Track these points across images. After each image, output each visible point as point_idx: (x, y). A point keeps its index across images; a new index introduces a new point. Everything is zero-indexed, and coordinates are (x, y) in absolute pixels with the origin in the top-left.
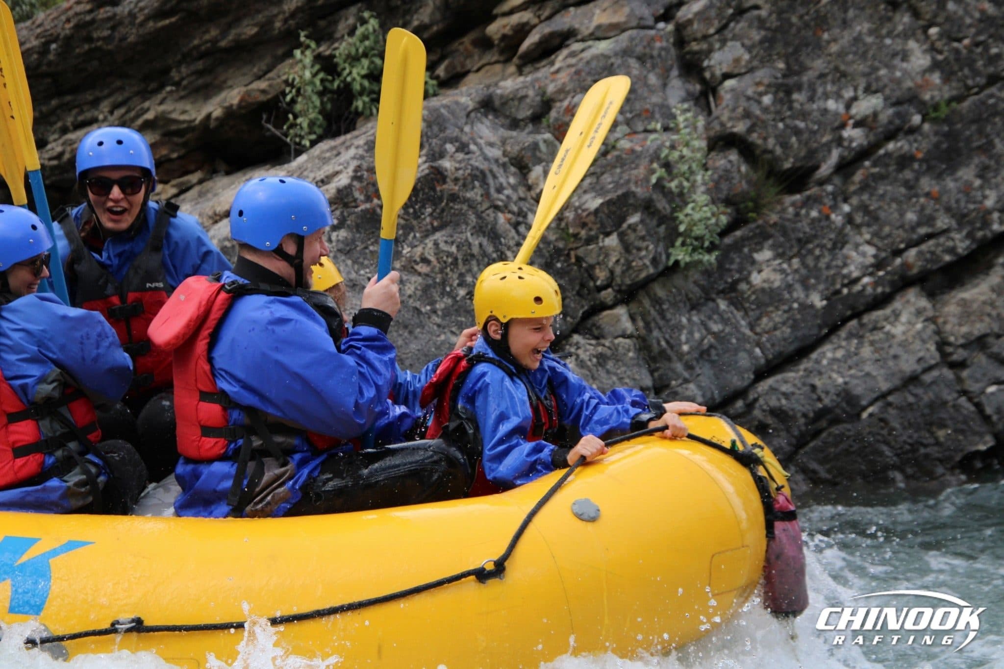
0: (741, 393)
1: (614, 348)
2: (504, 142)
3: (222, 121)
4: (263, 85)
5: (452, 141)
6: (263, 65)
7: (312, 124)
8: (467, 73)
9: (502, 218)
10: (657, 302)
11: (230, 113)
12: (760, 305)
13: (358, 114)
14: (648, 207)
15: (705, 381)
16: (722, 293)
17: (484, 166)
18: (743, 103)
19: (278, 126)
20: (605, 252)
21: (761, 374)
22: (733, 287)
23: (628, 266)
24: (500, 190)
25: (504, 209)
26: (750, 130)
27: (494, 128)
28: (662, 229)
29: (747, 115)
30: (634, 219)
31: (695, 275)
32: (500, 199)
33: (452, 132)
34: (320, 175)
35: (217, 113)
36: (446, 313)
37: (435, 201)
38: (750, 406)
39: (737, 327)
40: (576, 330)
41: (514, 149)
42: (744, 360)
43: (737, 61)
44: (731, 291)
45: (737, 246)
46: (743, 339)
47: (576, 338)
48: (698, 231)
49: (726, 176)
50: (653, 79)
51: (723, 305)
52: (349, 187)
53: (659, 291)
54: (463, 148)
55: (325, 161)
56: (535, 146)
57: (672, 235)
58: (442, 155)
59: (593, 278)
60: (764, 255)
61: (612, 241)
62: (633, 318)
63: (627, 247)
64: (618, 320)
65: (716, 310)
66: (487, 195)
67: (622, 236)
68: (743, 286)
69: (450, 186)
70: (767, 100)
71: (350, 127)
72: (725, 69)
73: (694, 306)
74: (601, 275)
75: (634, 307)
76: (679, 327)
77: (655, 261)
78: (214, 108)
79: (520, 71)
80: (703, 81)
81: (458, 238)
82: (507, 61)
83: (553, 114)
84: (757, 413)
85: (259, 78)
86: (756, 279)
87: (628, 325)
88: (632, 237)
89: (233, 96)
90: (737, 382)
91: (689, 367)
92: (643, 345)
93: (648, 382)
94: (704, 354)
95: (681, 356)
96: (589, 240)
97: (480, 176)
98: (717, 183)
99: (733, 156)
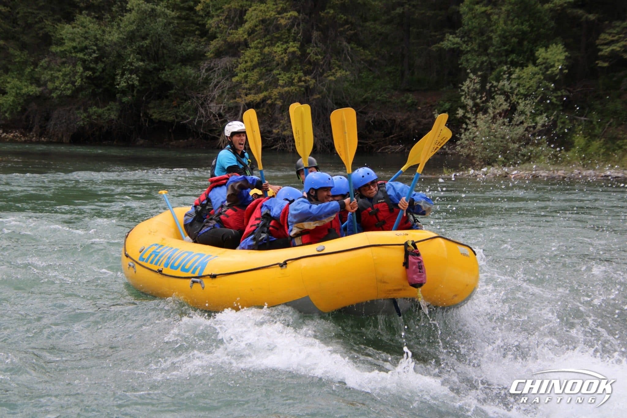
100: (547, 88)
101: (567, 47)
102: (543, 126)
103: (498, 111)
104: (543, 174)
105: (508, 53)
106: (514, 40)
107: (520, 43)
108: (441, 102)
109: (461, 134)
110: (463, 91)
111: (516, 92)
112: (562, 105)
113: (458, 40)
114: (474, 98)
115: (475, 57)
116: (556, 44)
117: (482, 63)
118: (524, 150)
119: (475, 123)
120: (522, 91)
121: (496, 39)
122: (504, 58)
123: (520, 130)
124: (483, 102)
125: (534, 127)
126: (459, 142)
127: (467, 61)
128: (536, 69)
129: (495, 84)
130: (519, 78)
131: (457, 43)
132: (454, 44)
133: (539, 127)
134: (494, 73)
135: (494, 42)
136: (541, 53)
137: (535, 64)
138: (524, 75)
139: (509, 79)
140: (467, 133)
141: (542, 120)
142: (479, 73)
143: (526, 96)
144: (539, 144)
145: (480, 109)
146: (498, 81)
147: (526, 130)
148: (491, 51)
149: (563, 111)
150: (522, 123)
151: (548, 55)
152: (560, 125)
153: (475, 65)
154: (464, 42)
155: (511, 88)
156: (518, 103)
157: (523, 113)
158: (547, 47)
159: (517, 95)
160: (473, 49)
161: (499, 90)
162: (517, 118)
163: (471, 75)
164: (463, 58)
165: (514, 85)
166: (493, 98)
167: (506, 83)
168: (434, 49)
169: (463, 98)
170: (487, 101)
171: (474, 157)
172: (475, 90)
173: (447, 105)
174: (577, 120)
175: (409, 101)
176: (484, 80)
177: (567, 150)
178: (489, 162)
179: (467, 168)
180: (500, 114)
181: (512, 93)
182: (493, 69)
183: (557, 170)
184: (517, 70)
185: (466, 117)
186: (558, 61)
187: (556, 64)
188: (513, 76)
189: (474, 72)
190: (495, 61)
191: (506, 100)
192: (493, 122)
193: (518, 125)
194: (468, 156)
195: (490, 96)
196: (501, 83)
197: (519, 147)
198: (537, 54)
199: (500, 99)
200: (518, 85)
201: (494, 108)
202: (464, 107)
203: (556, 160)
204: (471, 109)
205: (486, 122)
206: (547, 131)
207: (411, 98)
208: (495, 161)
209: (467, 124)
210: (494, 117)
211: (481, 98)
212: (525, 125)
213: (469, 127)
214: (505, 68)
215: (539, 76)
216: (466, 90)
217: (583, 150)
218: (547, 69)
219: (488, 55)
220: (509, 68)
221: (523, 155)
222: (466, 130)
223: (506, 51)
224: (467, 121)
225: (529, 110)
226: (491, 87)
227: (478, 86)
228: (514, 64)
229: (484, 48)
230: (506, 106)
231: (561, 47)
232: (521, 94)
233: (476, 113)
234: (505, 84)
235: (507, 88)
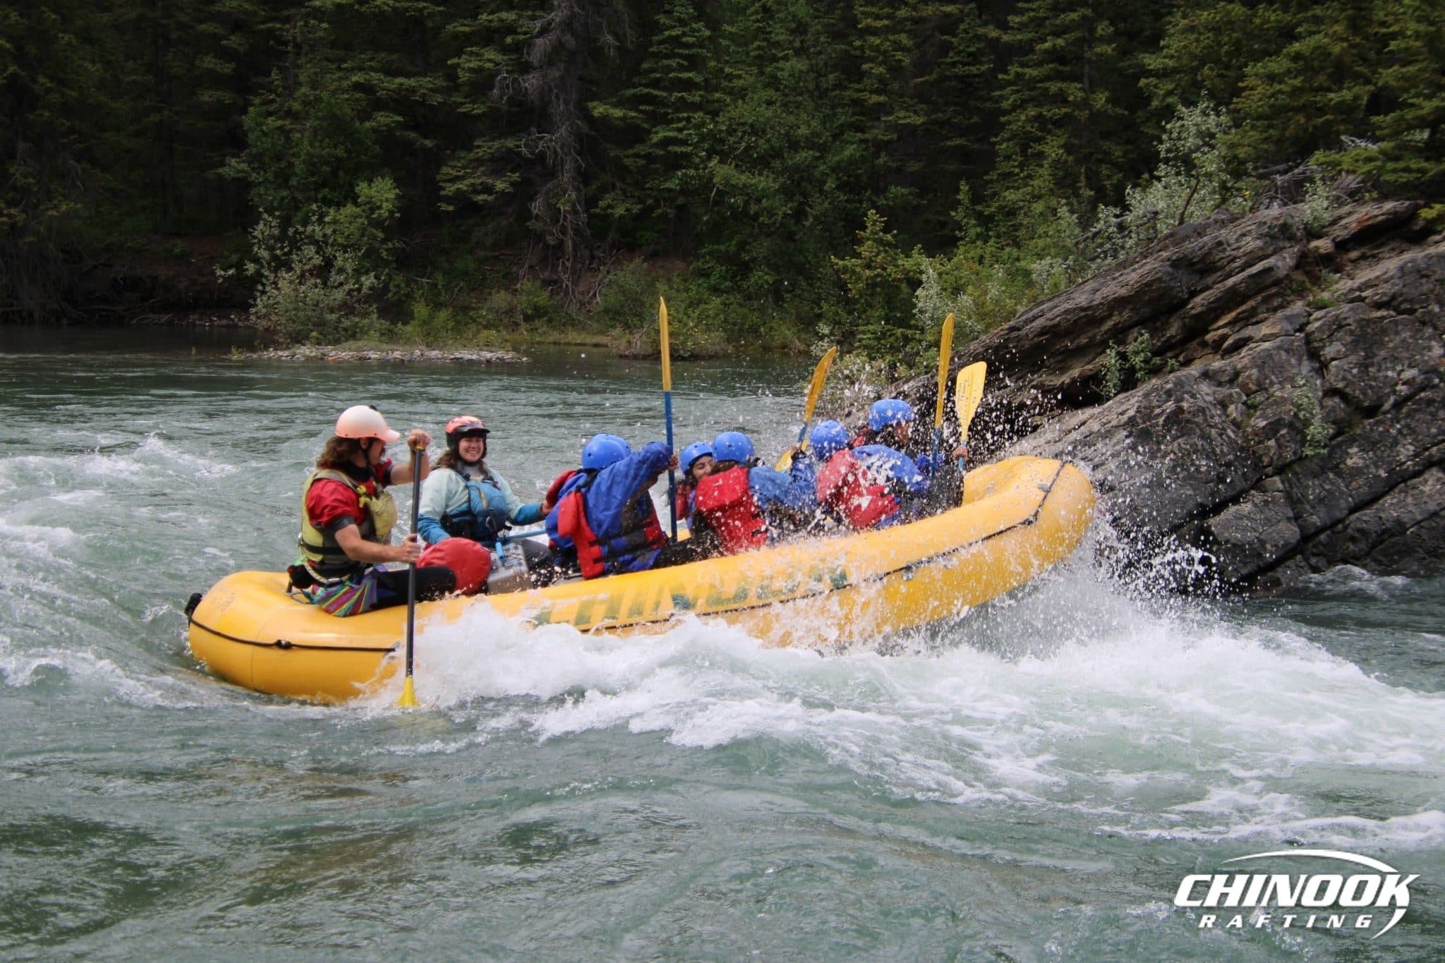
0: (1341, 521)
1: (1273, 497)
2: (1214, 393)
3: (1070, 385)
4: (1090, 367)
5: (1187, 393)
6: (1090, 357)
7: (1115, 386)
8: (1193, 360)
9: (1213, 431)
10: (1295, 474)
11: (1074, 381)
12: (1351, 475)
13: (1138, 380)
14: (1291, 425)
15: (1321, 515)
16: (1331, 469)
17: (1204, 405)
18: (1342, 373)
19: (1098, 386)
20: (1268, 448)
21: (1352, 511)
22: (1337, 466)
23: (1281, 456)
24: (1212, 417)
25: (1215, 426)
26: (1346, 386)
27: (1209, 386)
28: (1299, 437)
29: (1344, 379)
30: (1284, 432)
31: (1316, 460)
32: (1212, 422)
33: (1187, 388)
34: (1120, 410)
35: (1068, 381)
36: (1184, 479)
37: (1179, 423)
38: (1346, 527)
39: (1339, 487)
40: (1252, 488)
41: (1219, 397)
42: (1343, 504)
43: (1339, 351)
44: (1336, 469)
45: (1339, 445)
46: (1342, 493)
47: (1253, 492)
48: (1318, 437)
49: (1333, 409)
50: (1293, 361)
51: (1331, 476)
52: (1134, 417)
53: (1297, 468)
54: (1193, 396)
55: (1123, 403)
56: (1231, 395)
57: (1303, 441)
58: (1182, 400)
59: (1261, 461)
60: (1354, 450)
61: (1272, 443)
62: (1283, 482)
63: (1279, 446)
64: (1274, 482)
65: (1328, 478)
66: (1205, 420)
67: (1277, 441)
68: (1342, 466)
69: (1187, 416)
70: (1355, 371)
71: (1134, 386)
72: (1332, 355)
73: (1315, 476)
74: (1266, 460)
75: (1284, 476)
76: (1307, 487)
77: (1295, 453)
78: (1066, 379)
79: (1223, 358)
80: (1320, 362)
81: (1191, 441)
82: (1216, 353)
83: (1240, 379)
84: (1349, 531)
85: (1088, 363)
86: (1349, 462)
87: (1280, 486)
88: (1282, 440)
89: (1075, 373)
90: (1338, 515)
91: (1313, 507)
92: (1288, 496)
93: (1291, 514)
94: (1321, 500)
95: (1308, 501)
96: (1260, 442)
97: (1202, 410)
98: (1328, 414)
99: (1337, 400)
100: (375, 238)
101: (398, 182)
102: (370, 289)
103: (307, 267)
104: (374, 355)
105: (319, 186)
106: (326, 169)
107: (334, 173)
108: (226, 253)
109: (255, 300)
110: (255, 237)
111: (331, 241)
112: (396, 261)
113: (244, 166)
114: (271, 249)
115: (271, 191)
116: (383, 178)
117: (283, 199)
118: (346, 323)
119: (275, 283)
120: (340, 240)
121: (299, 167)
122: (312, 193)
123: (339, 295)
124: (285, 254)
125: (359, 290)
126: (253, 310)
127: (260, 196)
128: (358, 210)
129: (301, 229)
130: (335, 222)
131: (243, 171)
132: (239, 172)
133: (365, 290)
134: (300, 215)
135: (297, 171)
136: (363, 188)
137: (356, 204)
138: (342, 218)
139: (320, 221)
140: (265, 298)
141: (368, 281)
142: (277, 213)
143: (345, 249)
144: (366, 315)
145: (281, 264)
146: (305, 224)
147: (349, 292)
148: (294, 182)
149: (397, 269)
150: (341, 284)
151: (373, 192)
152: (393, 289)
153: (272, 201)
154: (253, 169)
155: (325, 235)
156: (335, 257)
157: (341, 271)
158: (370, 181)
159: (332, 245)
160: (267, 180)
161: (307, 237)
162: (335, 278)
163: (265, 216)
164: (254, 192)
165: (329, 232)
166: (299, 249)
167: (317, 228)
168: (212, 177)
169: (256, 249)
170: (290, 253)
171: (275, 332)
172: (272, 237)
173: (234, 258)
174: (416, 282)
175: (177, 250)
176: (285, 223)
177: (405, 323)
178: (298, 338)
179: (266, 348)
180: (310, 271)
181: (327, 244)
182: (297, 209)
183: (393, 351)
184: (332, 211)
185: (262, 276)
186: (387, 200)
187: (385, 205)
188: (327, 219)
189: (270, 213)
190: (300, 197)
191: (317, 253)
192: (300, 283)
193: (336, 288)
194: (267, 330)
195: (295, 245)
196: (310, 228)
197: (339, 318)
198: (357, 189)
199: (310, 251)
200: (334, 231)
201: (300, 261)
202: (256, 260)
203: (390, 336)
204: (269, 264)
205: (291, 282)
206: (377, 295)
207: (179, 246)
208: (307, 338)
209: (264, 285)
210: (302, 276)
211: (282, 248)
212: (347, 287)
213: (268, 289)
214: (314, 207)
215: (360, 220)
216: (260, 236)
217: (425, 323)
218: (372, 210)
219: (289, 188)
220: (320, 208)
221: (345, 330)
222: (263, 293)
223: (316, 183)
224: (264, 281)
225: (349, 267)
226: (296, 232)
227: (276, 231)
228: (327, 202)
229: (283, 179)
230: (318, 260)
231: (388, 183)
232: (339, 245)
233: (276, 270)
234: (314, 229)
235: (319, 236)
